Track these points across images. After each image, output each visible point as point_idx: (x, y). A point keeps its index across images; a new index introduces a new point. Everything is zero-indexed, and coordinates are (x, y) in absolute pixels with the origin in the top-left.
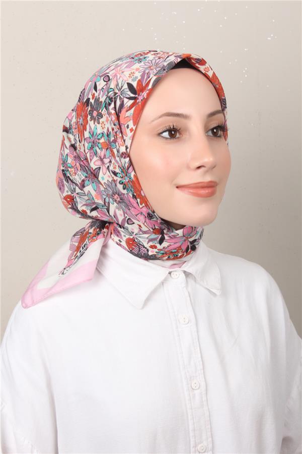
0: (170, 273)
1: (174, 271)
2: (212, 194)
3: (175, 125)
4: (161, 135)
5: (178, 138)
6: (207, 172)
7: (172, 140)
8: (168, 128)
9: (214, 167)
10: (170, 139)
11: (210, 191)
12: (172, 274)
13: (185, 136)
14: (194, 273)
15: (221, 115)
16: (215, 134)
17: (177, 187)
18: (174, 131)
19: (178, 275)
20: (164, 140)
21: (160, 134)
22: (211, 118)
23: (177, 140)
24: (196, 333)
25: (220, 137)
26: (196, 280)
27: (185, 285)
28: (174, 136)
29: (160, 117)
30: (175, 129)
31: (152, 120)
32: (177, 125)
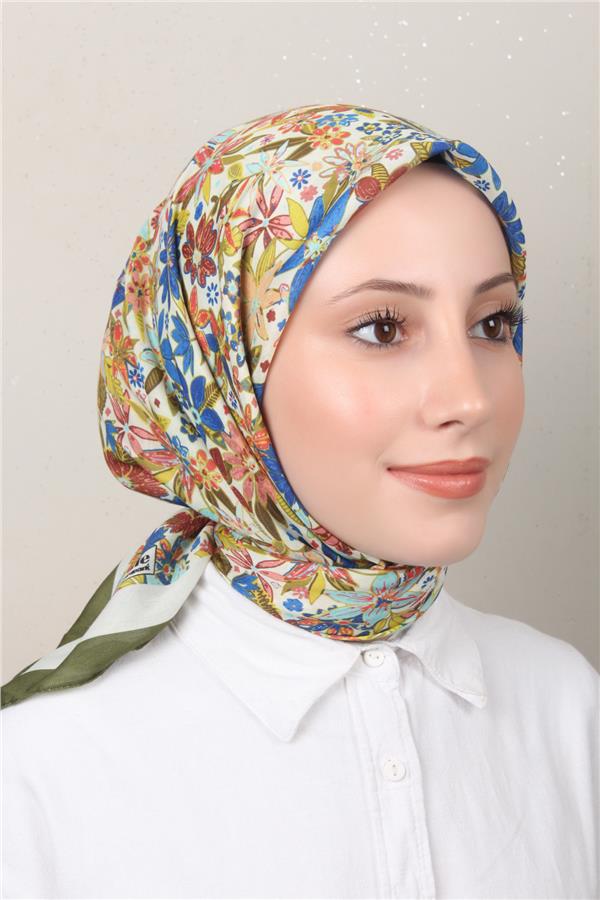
0: (363, 654)
1: (371, 650)
2: (473, 491)
3: (391, 309)
4: (356, 334)
5: (400, 342)
6: (463, 436)
7: (383, 350)
8: (373, 316)
10: (380, 346)
11: (469, 483)
12: (367, 655)
13: (417, 338)
14: (420, 656)
15: (508, 288)
17: (389, 469)
18: (388, 324)
19: (382, 657)
20: (364, 347)
21: (351, 331)
22: (484, 294)
23: (396, 348)
24: (422, 805)
25: (503, 340)
26: (424, 673)
27: (397, 684)
28: (389, 338)
29: (355, 291)
30: (392, 319)
31: (335, 295)
32: (396, 310)
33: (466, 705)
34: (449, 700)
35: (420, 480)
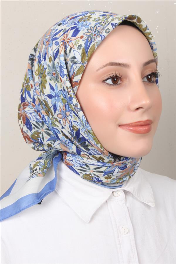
0: (113, 192)
1: (116, 191)
2: (148, 131)
3: (117, 73)
4: (106, 82)
5: (120, 84)
6: (144, 112)
7: (115, 86)
8: (111, 76)
10: (114, 85)
11: (147, 128)
12: (114, 193)
13: (125, 82)
14: (132, 192)
15: (154, 64)
16: (149, 80)
17: (119, 126)
18: (116, 78)
19: (119, 193)
20: (108, 86)
21: (104, 81)
22: (146, 66)
23: (119, 86)
25: (153, 82)
26: (133, 197)
28: (116, 83)
29: (104, 67)
30: (118, 76)
31: (98, 69)
32: (119, 73)
33: (149, 207)
35: (130, 128)
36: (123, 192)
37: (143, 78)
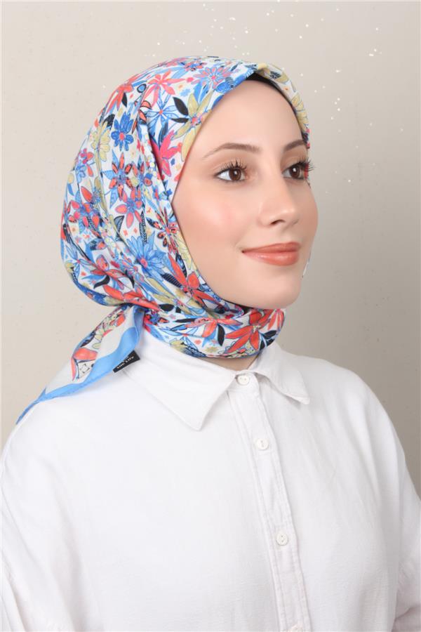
0: (236, 378)
1: (241, 375)
2: (293, 261)
3: (238, 161)
4: (219, 176)
5: (243, 180)
7: (235, 184)
8: (228, 165)
9: (295, 223)
10: (233, 182)
11: (291, 257)
12: (239, 378)
13: (253, 178)
15: (302, 147)
16: (295, 175)
17: (243, 252)
18: (236, 170)
19: (248, 378)
20: (223, 184)
21: (217, 175)
22: (289, 151)
23: (243, 183)
24: (279, 463)
26: (272, 386)
27: (258, 394)
28: (238, 178)
29: (217, 150)
30: (239, 167)
31: (205, 154)
32: (241, 163)
33: (297, 403)
34: (287, 402)
36: (254, 377)
37: (283, 172)
